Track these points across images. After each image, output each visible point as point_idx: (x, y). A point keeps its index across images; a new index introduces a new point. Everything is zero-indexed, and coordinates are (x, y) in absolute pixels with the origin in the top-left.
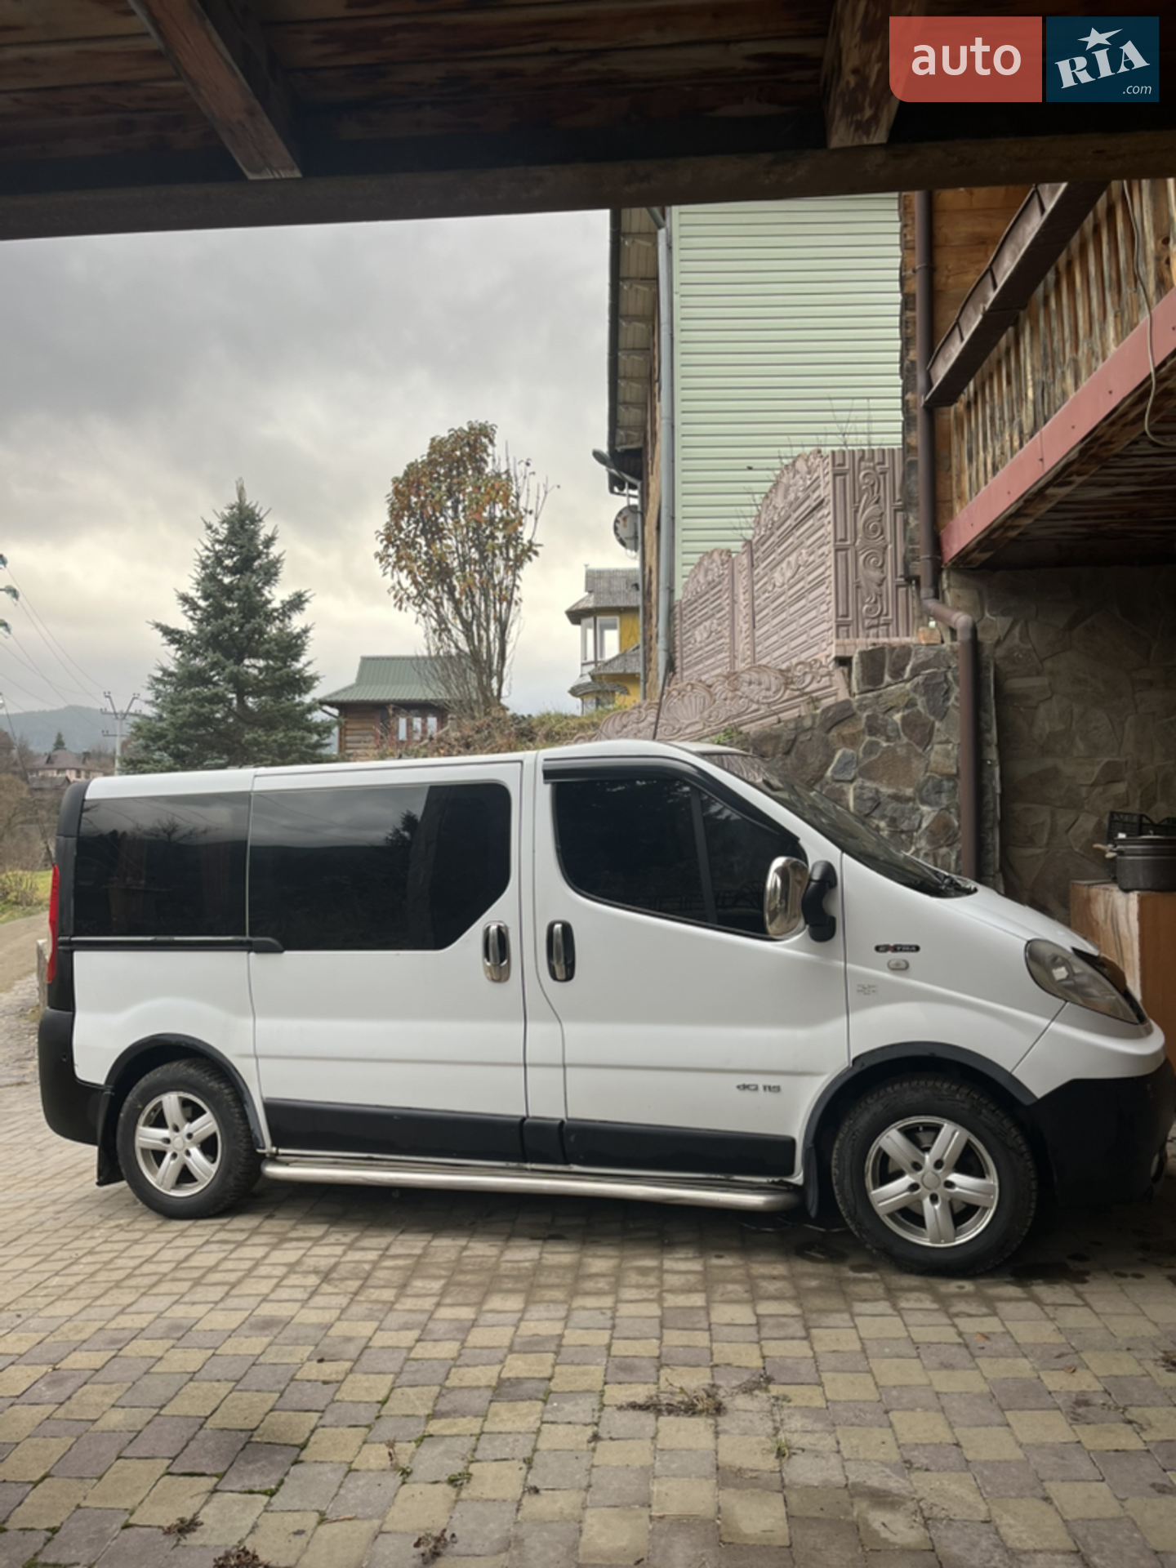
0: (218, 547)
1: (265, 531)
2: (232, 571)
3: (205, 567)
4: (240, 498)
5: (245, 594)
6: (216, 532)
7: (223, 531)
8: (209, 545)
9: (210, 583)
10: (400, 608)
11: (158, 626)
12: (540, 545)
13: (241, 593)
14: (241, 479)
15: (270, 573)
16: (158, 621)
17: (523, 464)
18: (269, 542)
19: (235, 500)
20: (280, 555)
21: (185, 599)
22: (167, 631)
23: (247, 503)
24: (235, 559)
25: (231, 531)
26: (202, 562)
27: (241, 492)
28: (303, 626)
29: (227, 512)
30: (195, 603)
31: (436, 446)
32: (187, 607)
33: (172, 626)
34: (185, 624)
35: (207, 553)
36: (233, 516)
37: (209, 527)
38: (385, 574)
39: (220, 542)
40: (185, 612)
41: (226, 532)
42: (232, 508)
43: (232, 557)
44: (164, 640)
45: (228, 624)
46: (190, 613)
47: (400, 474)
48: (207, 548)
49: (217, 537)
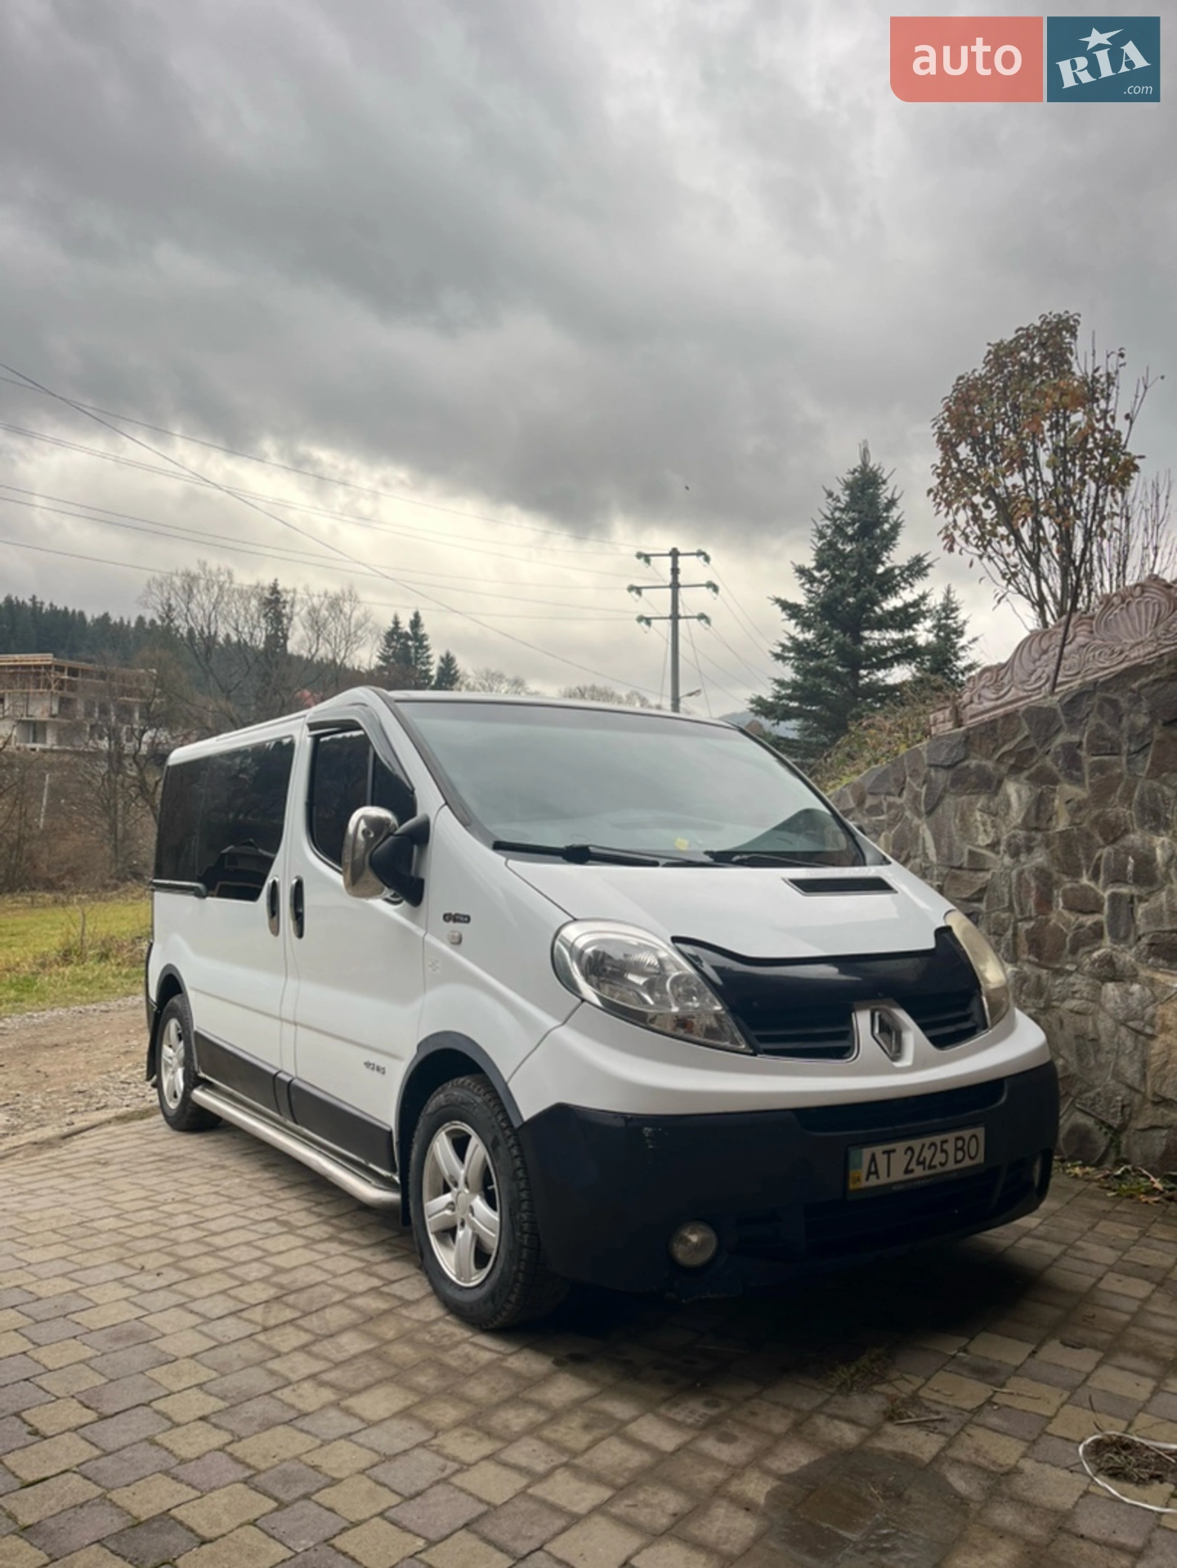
0: (837, 514)
1: (885, 494)
2: (851, 539)
3: (822, 536)
4: (864, 462)
5: (858, 562)
6: (838, 500)
7: (845, 499)
8: (828, 514)
9: (827, 552)
11: (778, 601)
13: (853, 560)
14: (865, 442)
15: (889, 539)
16: (778, 596)
18: (892, 503)
19: (857, 463)
20: (900, 516)
21: (802, 571)
22: (785, 605)
23: (871, 465)
24: (857, 525)
25: (852, 496)
26: (820, 532)
27: (865, 453)
28: (921, 593)
29: (849, 478)
30: (812, 576)
32: (803, 581)
33: (791, 600)
34: (798, 596)
35: (828, 522)
36: (856, 480)
37: (830, 495)
39: (842, 510)
40: (803, 584)
41: (847, 499)
42: (853, 473)
43: (853, 524)
44: (784, 616)
45: (838, 594)
46: (807, 586)
48: (827, 518)
49: (839, 504)
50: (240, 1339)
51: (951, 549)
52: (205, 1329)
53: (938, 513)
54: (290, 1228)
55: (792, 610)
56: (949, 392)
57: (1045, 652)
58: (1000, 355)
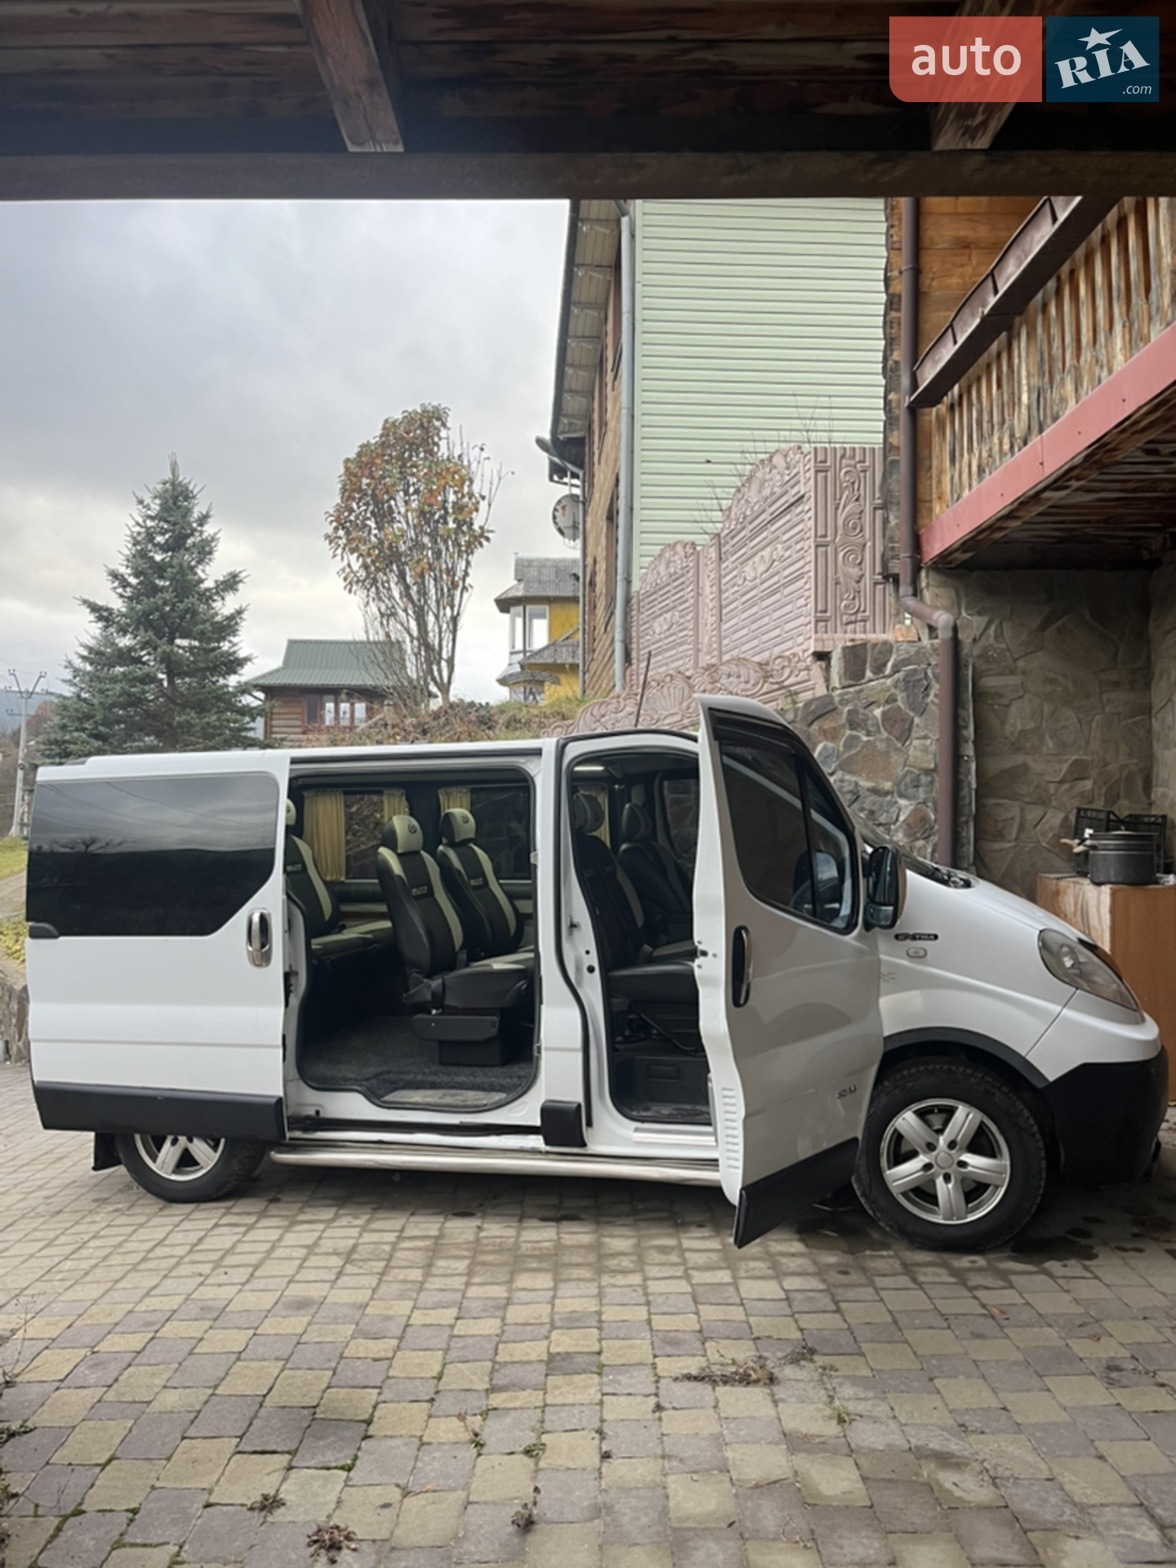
0: (149, 523)
1: (199, 509)
2: (164, 548)
3: (136, 543)
4: (173, 474)
5: (178, 573)
6: (148, 507)
7: (155, 507)
8: (140, 521)
9: (141, 560)
10: (350, 591)
12: (492, 531)
13: (175, 571)
14: (174, 454)
15: (205, 551)
17: (477, 450)
18: (203, 520)
19: (168, 476)
20: (216, 534)
21: (115, 575)
22: (94, 608)
23: (180, 479)
24: (167, 536)
25: (164, 507)
26: (134, 538)
27: (174, 468)
28: (237, 607)
29: (160, 487)
30: (126, 580)
31: (389, 427)
32: (116, 584)
33: (101, 603)
35: (138, 529)
36: (166, 491)
37: (141, 502)
38: (335, 556)
39: (152, 518)
40: (115, 588)
41: (158, 508)
42: (164, 484)
43: (163, 534)
45: (160, 602)
46: (120, 590)
47: (352, 455)
48: (138, 524)
49: (149, 512)
55: (102, 614)
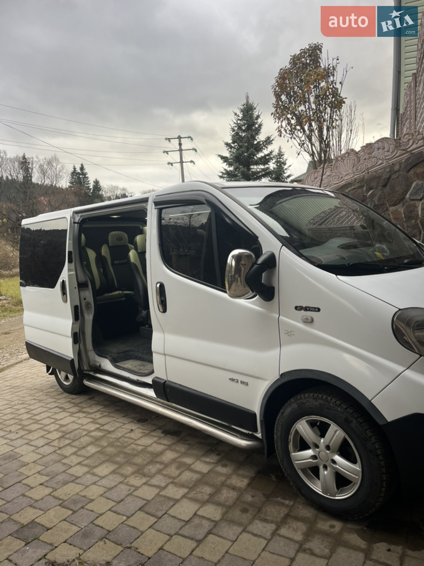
0: (239, 122)
1: (256, 114)
2: (244, 131)
3: (234, 130)
4: (247, 101)
5: (247, 140)
6: (238, 116)
7: (241, 115)
8: (235, 122)
9: (236, 138)
11: (219, 156)
13: (246, 139)
14: (247, 93)
15: (258, 131)
16: (219, 154)
18: (258, 117)
19: (245, 101)
20: (261, 122)
21: (227, 144)
22: (222, 158)
23: (250, 102)
24: (246, 125)
25: (244, 115)
26: (232, 129)
27: (247, 97)
28: (270, 151)
29: (242, 107)
30: (231, 146)
32: (228, 147)
33: (224, 155)
34: (226, 154)
35: (235, 125)
36: (245, 108)
37: (236, 114)
39: (240, 120)
40: (228, 149)
41: (242, 115)
42: (243, 106)
43: (244, 125)
44: (222, 161)
45: (241, 152)
46: (230, 150)
48: (235, 123)
49: (239, 118)
50: (51, 453)
51: (281, 136)
52: (37, 451)
53: (275, 122)
54: (64, 410)
55: (225, 159)
56: (277, 75)
57: (316, 178)
58: (295, 60)
